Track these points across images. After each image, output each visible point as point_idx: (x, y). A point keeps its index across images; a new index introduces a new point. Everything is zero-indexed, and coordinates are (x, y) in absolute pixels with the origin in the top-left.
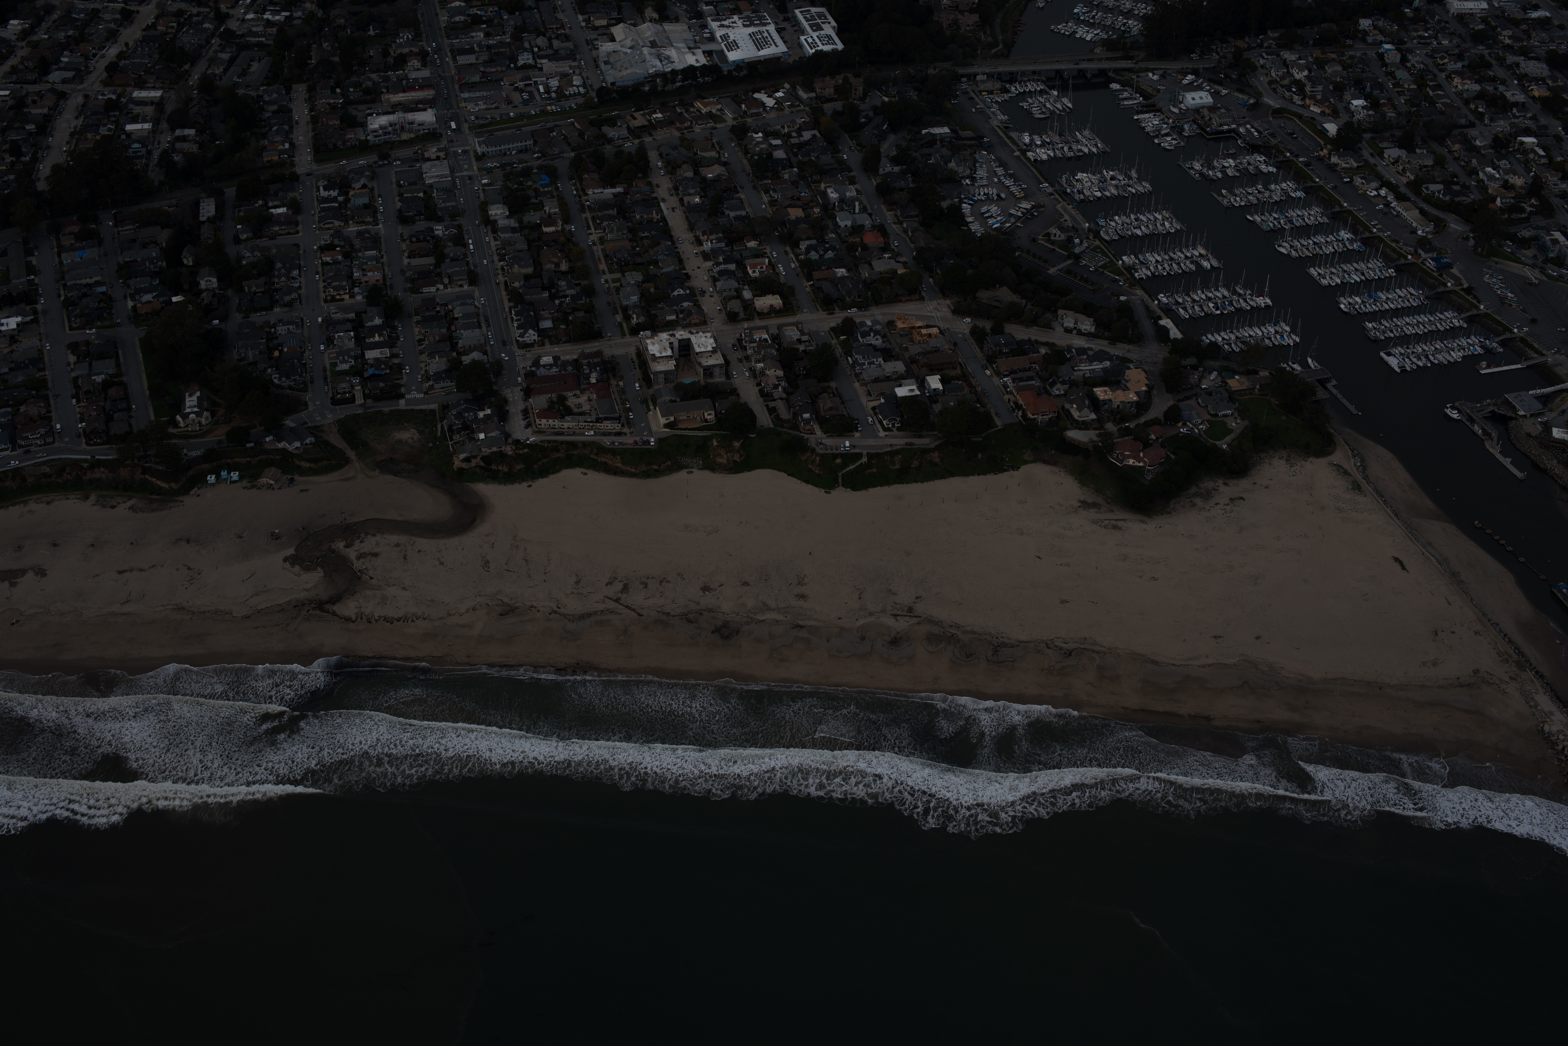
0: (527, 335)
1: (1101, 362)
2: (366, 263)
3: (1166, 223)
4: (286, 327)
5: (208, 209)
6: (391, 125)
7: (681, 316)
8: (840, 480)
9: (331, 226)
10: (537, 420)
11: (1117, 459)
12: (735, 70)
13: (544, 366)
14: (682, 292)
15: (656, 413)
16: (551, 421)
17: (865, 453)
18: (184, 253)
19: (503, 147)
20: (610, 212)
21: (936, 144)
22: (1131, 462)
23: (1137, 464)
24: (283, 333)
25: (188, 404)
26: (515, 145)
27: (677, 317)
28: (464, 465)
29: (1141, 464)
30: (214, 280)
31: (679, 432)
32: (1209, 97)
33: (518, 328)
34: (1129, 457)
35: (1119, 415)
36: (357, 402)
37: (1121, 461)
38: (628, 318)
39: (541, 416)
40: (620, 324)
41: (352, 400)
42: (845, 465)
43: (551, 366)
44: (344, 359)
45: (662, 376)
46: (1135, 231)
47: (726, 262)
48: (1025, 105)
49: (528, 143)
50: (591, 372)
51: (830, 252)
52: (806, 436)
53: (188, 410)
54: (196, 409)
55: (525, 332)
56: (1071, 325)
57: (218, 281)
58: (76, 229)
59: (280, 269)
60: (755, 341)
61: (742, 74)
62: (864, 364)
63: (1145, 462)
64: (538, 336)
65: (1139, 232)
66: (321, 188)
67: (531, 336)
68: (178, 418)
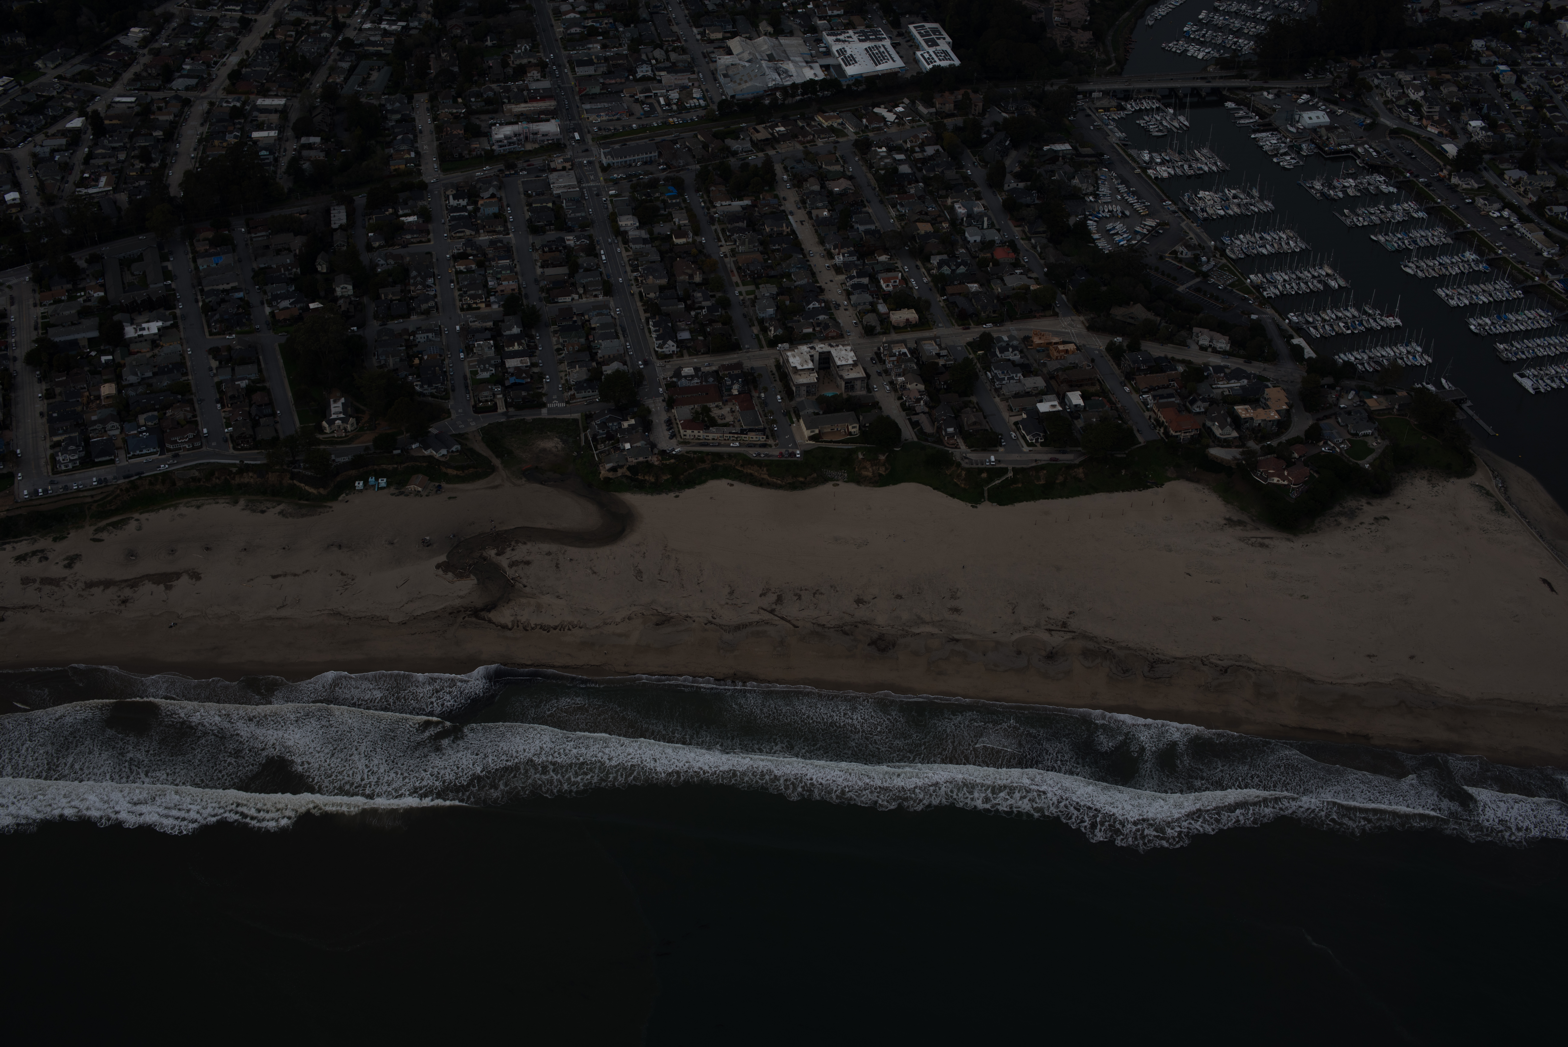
0: (666, 346)
1: (1239, 380)
2: (500, 273)
3: (1291, 242)
4: (425, 335)
5: (339, 217)
6: (515, 135)
7: (818, 329)
8: (986, 495)
9: (462, 234)
10: (682, 431)
11: (1261, 477)
12: (854, 84)
13: (686, 377)
14: (817, 305)
15: (799, 426)
16: (696, 432)
17: (1010, 467)
18: (319, 260)
19: (628, 159)
20: (740, 224)
21: (1058, 160)
22: (1276, 480)
23: (1281, 482)
24: (422, 340)
25: (333, 410)
26: (641, 156)
27: (814, 330)
28: (611, 475)
29: (1286, 483)
30: (350, 287)
31: (824, 445)
32: (1326, 116)
33: (657, 339)
34: (1273, 475)
35: (1261, 433)
36: (499, 411)
37: (1265, 480)
38: (765, 330)
39: (685, 427)
40: (757, 336)
41: (494, 408)
42: (990, 479)
43: (692, 377)
44: (485, 367)
45: (804, 388)
46: (1260, 249)
47: (859, 275)
48: (1142, 123)
49: (653, 154)
50: (733, 384)
51: (962, 267)
52: (951, 450)
53: (334, 416)
54: (342, 416)
55: (665, 343)
56: (1206, 343)
57: (354, 288)
58: (210, 235)
59: (415, 278)
60: (894, 355)
61: (861, 88)
62: (1004, 379)
63: (1289, 480)
64: (677, 347)
65: (1264, 251)
66: (451, 197)
67: (671, 347)
68: (324, 424)
